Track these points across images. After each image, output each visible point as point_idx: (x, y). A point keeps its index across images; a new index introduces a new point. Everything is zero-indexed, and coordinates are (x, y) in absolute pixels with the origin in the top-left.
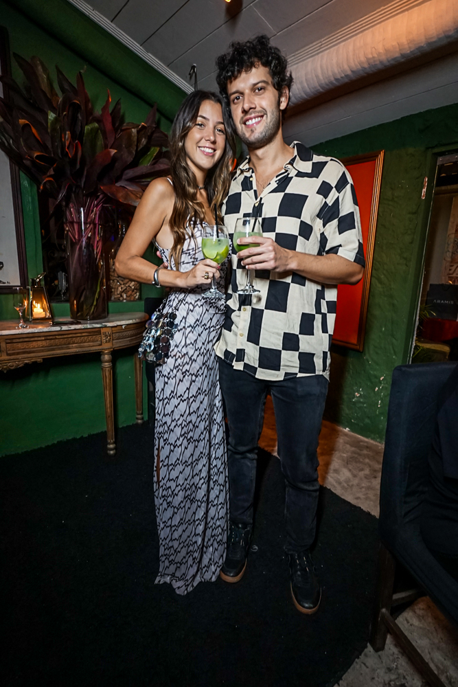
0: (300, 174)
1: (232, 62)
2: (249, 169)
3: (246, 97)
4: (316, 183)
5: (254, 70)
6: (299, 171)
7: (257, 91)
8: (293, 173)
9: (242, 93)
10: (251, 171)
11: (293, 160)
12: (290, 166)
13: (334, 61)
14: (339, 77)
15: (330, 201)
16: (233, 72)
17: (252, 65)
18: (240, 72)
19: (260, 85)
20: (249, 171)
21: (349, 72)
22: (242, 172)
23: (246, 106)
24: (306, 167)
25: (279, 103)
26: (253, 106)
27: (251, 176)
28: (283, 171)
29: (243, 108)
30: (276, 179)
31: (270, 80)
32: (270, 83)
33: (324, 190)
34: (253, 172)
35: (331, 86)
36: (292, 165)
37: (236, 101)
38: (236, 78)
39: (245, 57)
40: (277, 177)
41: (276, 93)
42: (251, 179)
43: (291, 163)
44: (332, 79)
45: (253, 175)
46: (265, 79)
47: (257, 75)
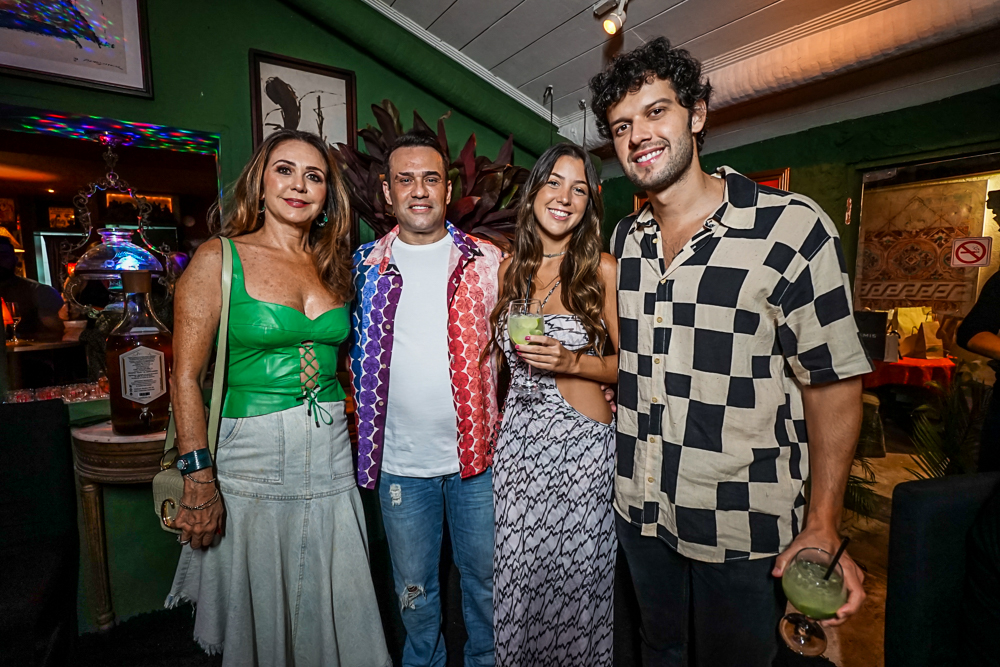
0: (732, 233)
1: (612, 81)
2: (653, 222)
3: (635, 126)
4: (764, 246)
5: (645, 87)
6: (730, 228)
7: (653, 114)
8: (718, 231)
9: (630, 121)
10: (655, 226)
11: (721, 212)
12: (714, 222)
13: (732, 81)
14: (738, 97)
15: (792, 273)
16: (613, 95)
17: (642, 81)
18: (623, 94)
19: (657, 106)
20: (652, 226)
21: (751, 92)
22: (641, 227)
23: (636, 138)
25: (690, 124)
26: (647, 137)
27: (655, 236)
28: (702, 229)
29: (631, 141)
30: (691, 243)
31: (673, 97)
32: (673, 100)
33: (779, 257)
34: (658, 229)
35: (726, 105)
36: (718, 221)
37: (620, 131)
38: (618, 101)
40: (693, 239)
41: (684, 112)
42: (654, 241)
43: (718, 216)
44: (729, 98)
45: (659, 234)
46: (664, 96)
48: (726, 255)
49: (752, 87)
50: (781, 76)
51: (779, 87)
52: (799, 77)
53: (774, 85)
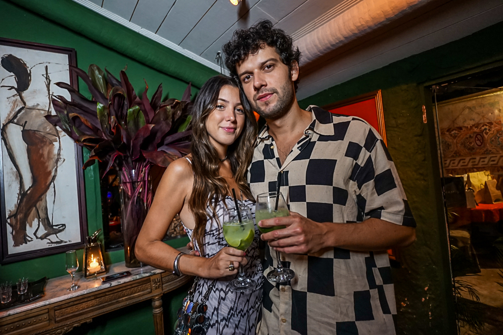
0: (322, 138)
1: (238, 47)
2: (269, 137)
3: (256, 75)
4: (343, 145)
5: (260, 51)
6: (320, 135)
7: (266, 69)
8: (315, 138)
9: (252, 73)
10: (271, 139)
11: (313, 125)
12: (310, 132)
13: (328, 33)
14: (334, 43)
15: (361, 161)
16: (239, 56)
18: (246, 55)
19: (268, 63)
20: (268, 139)
21: (342, 39)
22: (262, 140)
23: (257, 84)
24: (327, 129)
25: (290, 76)
26: (264, 83)
27: (272, 144)
28: (304, 136)
29: (254, 86)
30: (297, 146)
31: (278, 57)
32: (278, 59)
33: (353, 151)
34: (273, 140)
35: (329, 51)
36: (313, 130)
37: (246, 80)
38: (243, 60)
39: (250, 41)
40: (298, 143)
41: (286, 68)
42: (272, 147)
43: (312, 127)
44: (329, 45)
45: (274, 142)
46: (273, 57)
47: (264, 54)
48: (321, 151)
49: (342, 35)
50: (359, 24)
51: (360, 33)
52: (371, 24)
53: (356, 32)
